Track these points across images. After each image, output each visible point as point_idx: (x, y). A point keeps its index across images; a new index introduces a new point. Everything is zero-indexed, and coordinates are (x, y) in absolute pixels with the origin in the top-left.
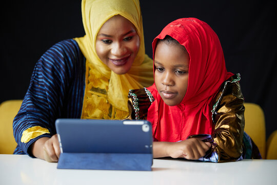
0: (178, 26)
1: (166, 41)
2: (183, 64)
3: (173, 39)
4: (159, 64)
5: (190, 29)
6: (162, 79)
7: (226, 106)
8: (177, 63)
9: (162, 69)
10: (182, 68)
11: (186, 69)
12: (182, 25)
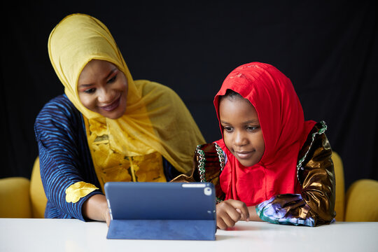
0: (239, 76)
1: (229, 97)
2: (253, 118)
3: (236, 93)
4: (226, 123)
5: (253, 78)
6: (233, 140)
7: (313, 160)
8: (246, 120)
9: (230, 129)
10: (253, 124)
11: (258, 124)
12: (243, 75)
